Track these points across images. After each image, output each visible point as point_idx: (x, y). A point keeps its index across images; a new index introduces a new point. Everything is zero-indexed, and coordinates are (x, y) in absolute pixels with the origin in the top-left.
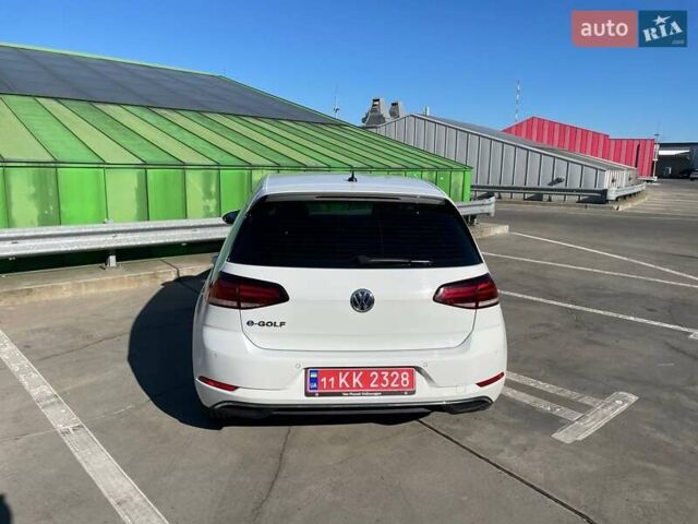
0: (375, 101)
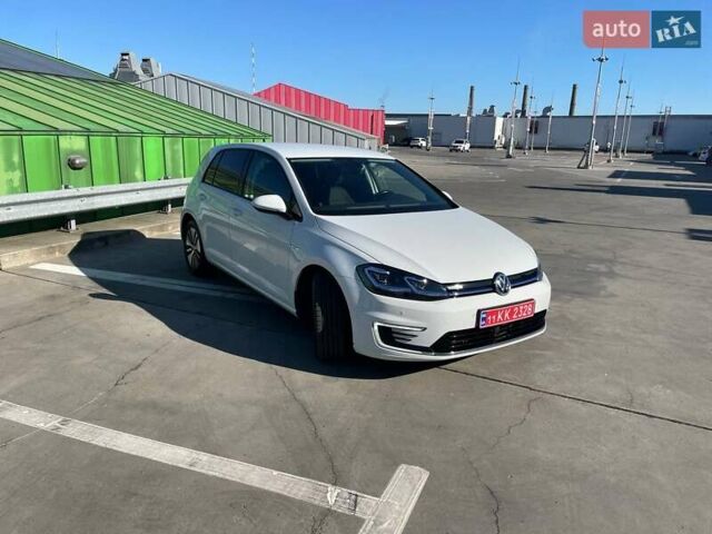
0: (123, 55)
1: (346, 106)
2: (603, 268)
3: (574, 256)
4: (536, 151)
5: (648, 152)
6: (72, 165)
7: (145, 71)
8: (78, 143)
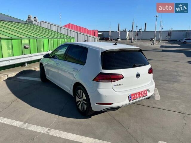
0: (29, 16)
1: (87, 29)
2: (175, 73)
3: (166, 70)
4: (138, 41)
5: (167, 40)
6: (25, 48)
7: (35, 20)
8: (27, 41)
